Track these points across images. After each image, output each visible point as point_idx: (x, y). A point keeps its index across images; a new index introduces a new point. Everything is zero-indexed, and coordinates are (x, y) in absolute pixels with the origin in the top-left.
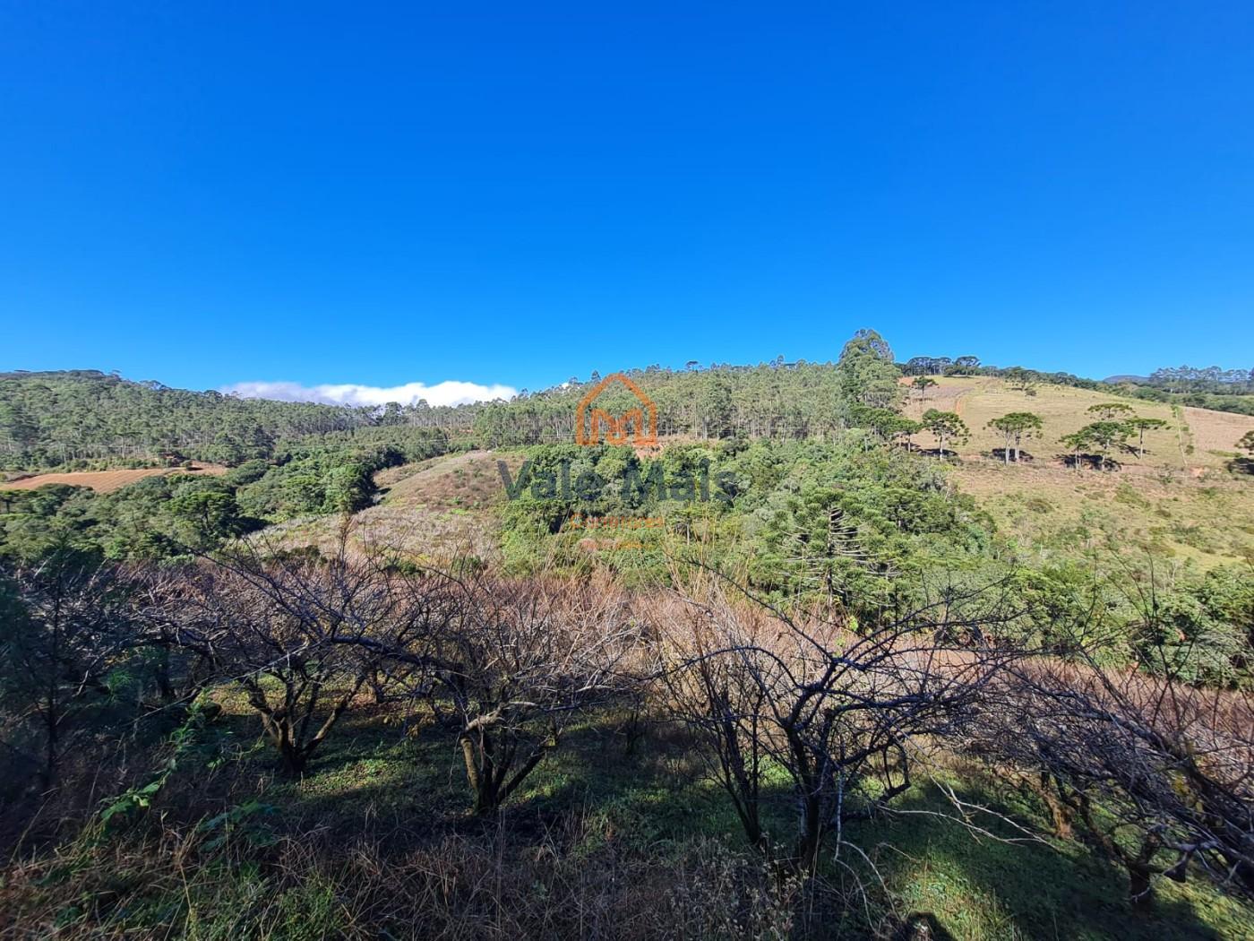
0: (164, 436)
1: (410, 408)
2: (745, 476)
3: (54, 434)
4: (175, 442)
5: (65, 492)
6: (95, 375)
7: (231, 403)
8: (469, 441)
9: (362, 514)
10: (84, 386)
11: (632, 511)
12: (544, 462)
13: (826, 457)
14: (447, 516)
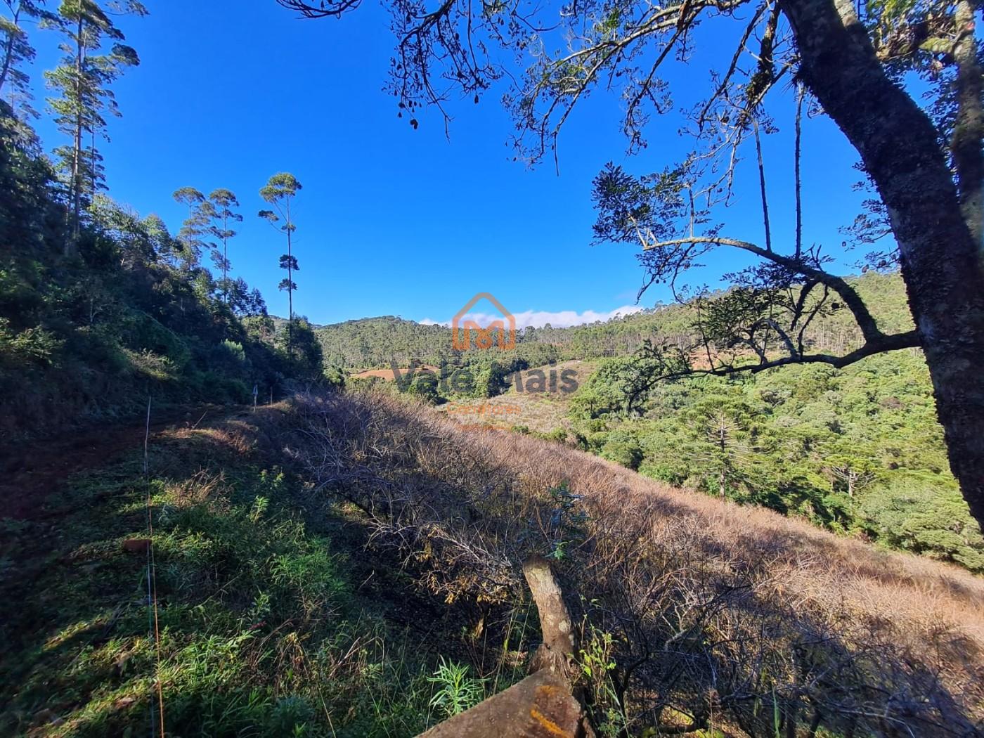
0: (414, 351)
1: (540, 330)
2: (786, 387)
3: (374, 350)
4: (418, 354)
5: (375, 379)
6: (391, 318)
7: (445, 331)
8: (572, 354)
9: (492, 399)
10: (386, 325)
11: (674, 411)
12: (609, 369)
13: (896, 372)
14: (538, 404)
